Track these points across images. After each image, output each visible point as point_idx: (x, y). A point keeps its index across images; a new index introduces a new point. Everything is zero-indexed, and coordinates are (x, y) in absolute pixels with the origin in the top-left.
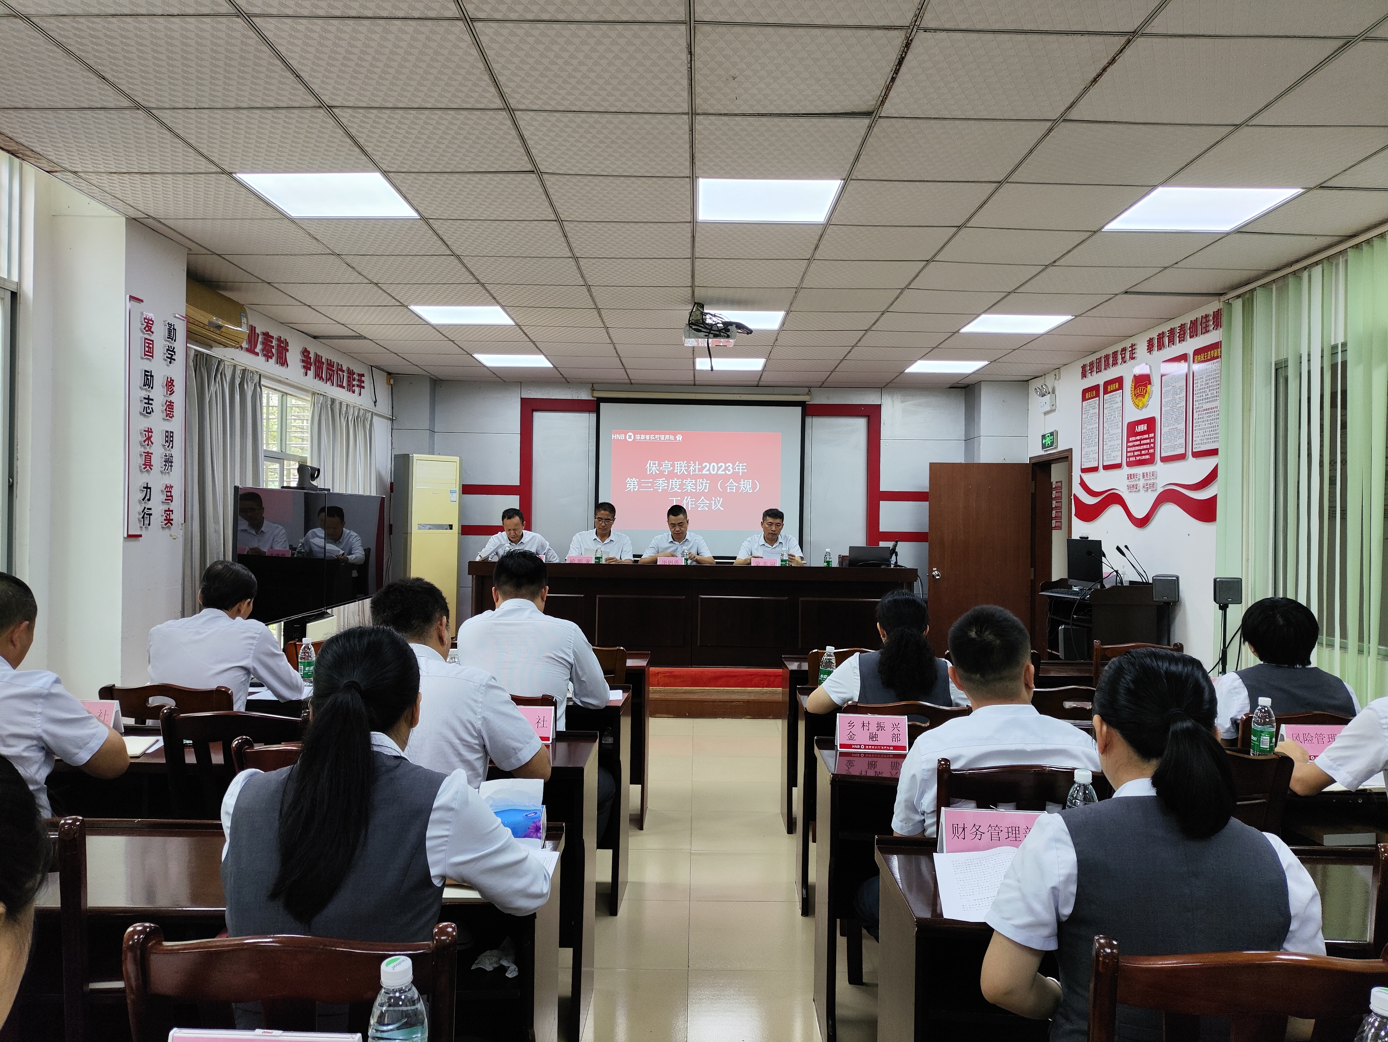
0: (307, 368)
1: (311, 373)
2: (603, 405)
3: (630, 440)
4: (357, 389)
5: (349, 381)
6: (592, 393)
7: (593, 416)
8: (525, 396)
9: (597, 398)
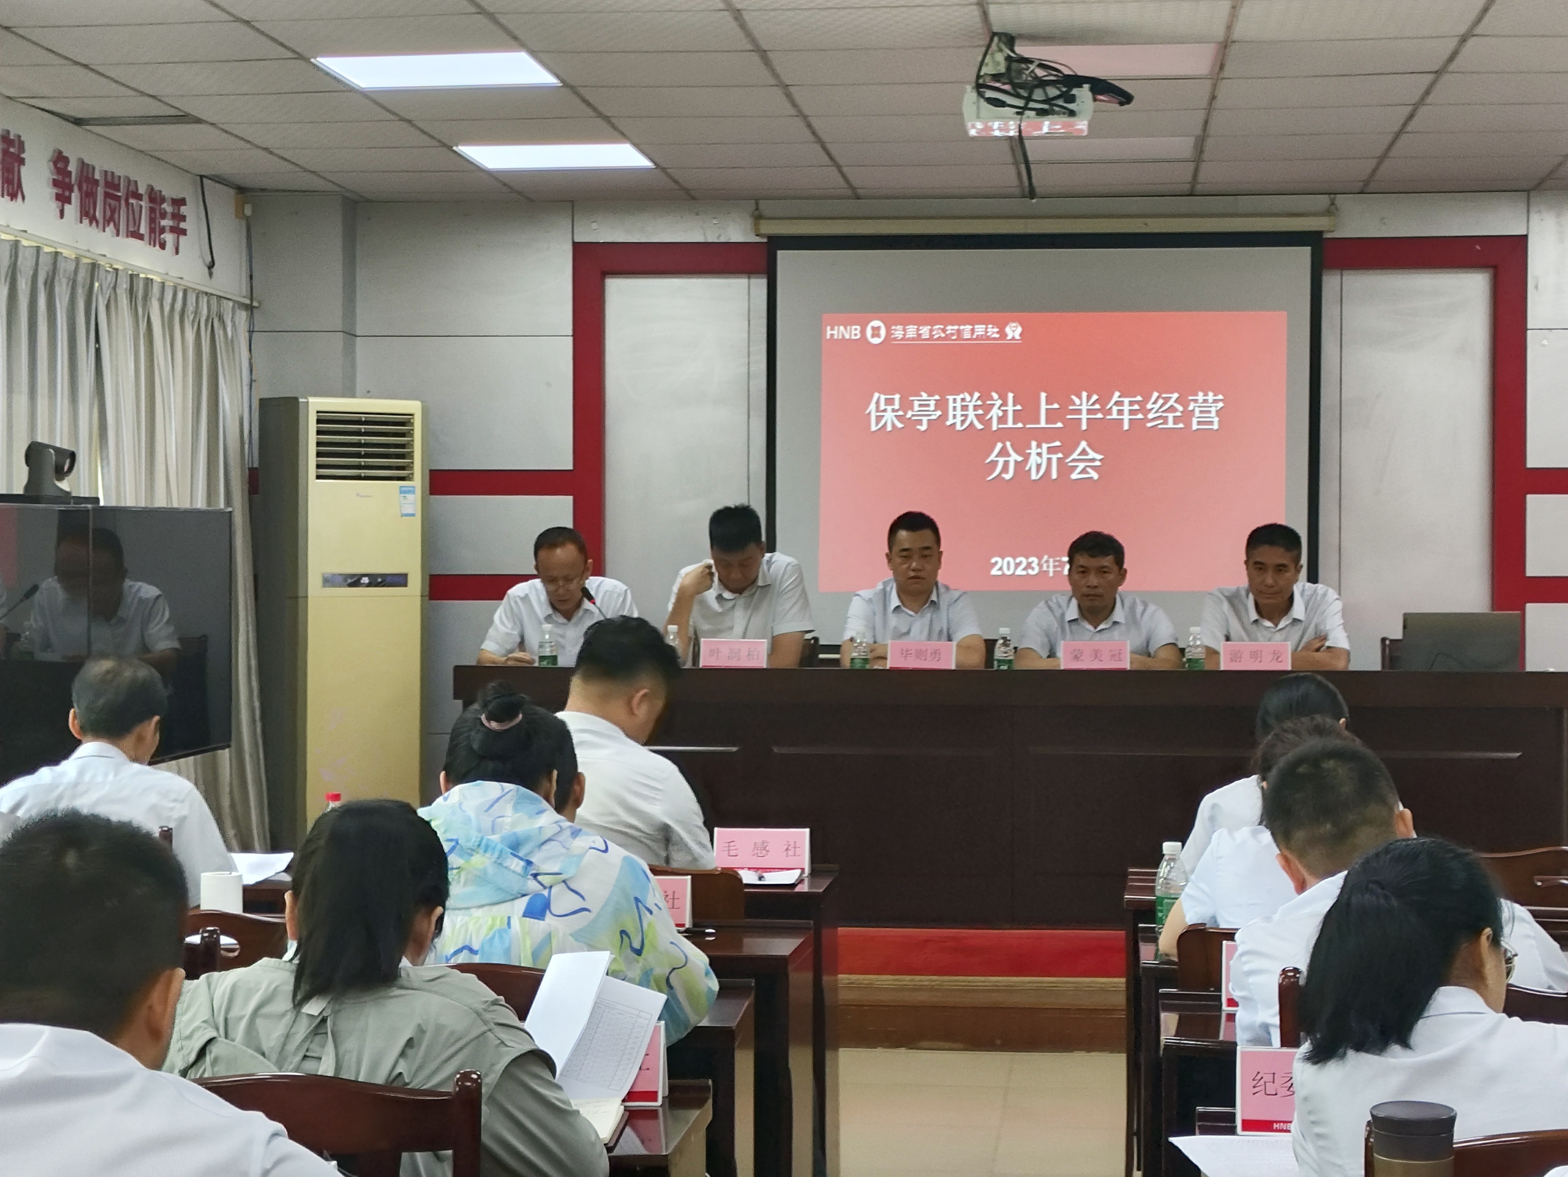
0: (63, 199)
1: (72, 210)
2: (782, 255)
3: (876, 341)
4: (169, 237)
5: (152, 221)
6: (756, 226)
7: (760, 285)
8: (583, 237)
9: (770, 238)
